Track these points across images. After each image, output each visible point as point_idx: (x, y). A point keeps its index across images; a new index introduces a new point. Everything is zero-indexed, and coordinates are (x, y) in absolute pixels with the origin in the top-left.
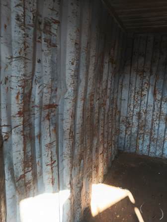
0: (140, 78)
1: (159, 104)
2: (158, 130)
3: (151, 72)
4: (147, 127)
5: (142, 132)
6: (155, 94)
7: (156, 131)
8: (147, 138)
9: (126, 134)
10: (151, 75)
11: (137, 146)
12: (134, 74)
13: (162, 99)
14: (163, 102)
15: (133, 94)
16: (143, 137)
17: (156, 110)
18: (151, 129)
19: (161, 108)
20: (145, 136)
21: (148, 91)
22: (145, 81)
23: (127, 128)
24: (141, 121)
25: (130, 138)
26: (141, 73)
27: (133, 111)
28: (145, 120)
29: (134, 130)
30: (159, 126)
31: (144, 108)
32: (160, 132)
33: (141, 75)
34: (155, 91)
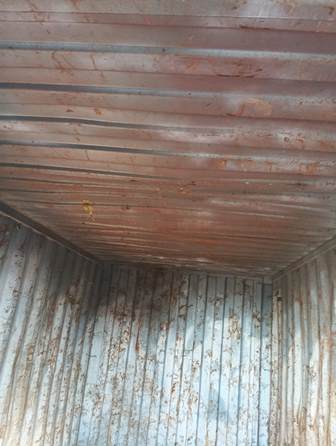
0: (118, 323)
1: (143, 364)
2: (141, 406)
3: (133, 316)
4: (125, 402)
5: (116, 411)
6: (137, 348)
7: (138, 409)
8: (124, 421)
9: (93, 415)
10: (133, 320)
11: (109, 438)
12: (110, 318)
13: (146, 356)
14: (148, 362)
15: (108, 348)
16: (119, 420)
17: (138, 374)
18: (131, 405)
19: (145, 370)
20: (122, 418)
21: (129, 343)
22: (125, 328)
23: (96, 404)
24: (116, 392)
25: (100, 421)
26: (120, 316)
27: (106, 375)
28: (124, 390)
29: (107, 407)
30: (142, 400)
31: (122, 371)
32: (144, 410)
33: (119, 319)
34: (137, 344)
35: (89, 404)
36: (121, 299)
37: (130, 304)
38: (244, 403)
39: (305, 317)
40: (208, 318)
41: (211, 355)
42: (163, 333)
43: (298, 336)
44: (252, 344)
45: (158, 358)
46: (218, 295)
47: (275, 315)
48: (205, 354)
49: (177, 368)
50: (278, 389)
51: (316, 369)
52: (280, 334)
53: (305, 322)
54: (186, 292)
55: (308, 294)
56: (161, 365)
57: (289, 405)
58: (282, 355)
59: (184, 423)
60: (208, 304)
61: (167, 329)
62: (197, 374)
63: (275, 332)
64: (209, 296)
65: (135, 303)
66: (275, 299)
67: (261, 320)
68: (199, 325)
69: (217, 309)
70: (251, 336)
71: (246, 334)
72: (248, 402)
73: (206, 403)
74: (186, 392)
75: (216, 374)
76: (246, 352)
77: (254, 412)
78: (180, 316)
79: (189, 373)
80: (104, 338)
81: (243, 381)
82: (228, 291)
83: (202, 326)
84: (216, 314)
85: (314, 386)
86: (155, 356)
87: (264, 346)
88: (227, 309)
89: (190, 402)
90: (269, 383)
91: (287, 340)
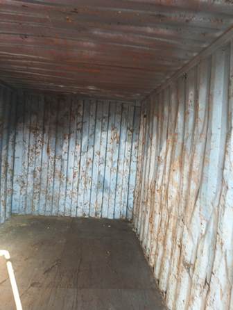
0: (33, 135)
1: (53, 162)
2: (53, 187)
3: (44, 130)
4: (42, 185)
5: (37, 191)
6: (48, 152)
7: (51, 189)
8: (43, 196)
9: (21, 194)
10: (44, 133)
11: (33, 207)
12: (27, 131)
13: (55, 156)
14: (57, 160)
15: (27, 152)
16: (39, 196)
17: (50, 168)
18: (47, 187)
19: (55, 165)
20: (41, 195)
21: (42, 149)
22: (38, 138)
23: (22, 187)
24: (36, 180)
25: (26, 198)
26: (34, 130)
27: (28, 170)
28: (41, 178)
29: (30, 189)
30: (54, 183)
31: (39, 166)
32: (55, 189)
33: (34, 132)
34: (48, 149)
35: (17, 187)
36: (34, 118)
37: (41, 121)
38: (120, 182)
39: (160, 126)
40: (97, 130)
41: (99, 154)
42: (67, 141)
43: (154, 139)
44: (126, 146)
45: (63, 157)
46: (105, 115)
47: (142, 127)
48: (95, 154)
49: (76, 163)
50: (140, 172)
51: (163, 158)
52: (144, 139)
53: (159, 129)
54: (81, 113)
55: (163, 110)
56: (66, 162)
57: (146, 180)
58: (144, 152)
59: (82, 195)
60: (97, 120)
61: (69, 138)
62: (90, 166)
63: (141, 137)
64: (98, 115)
65: (45, 120)
66: (142, 116)
67: (132, 131)
68: (91, 135)
69: (103, 124)
70: (126, 141)
71: (122, 141)
72: (123, 181)
73: (96, 183)
74: (83, 178)
75: (103, 166)
76: (122, 151)
77: (125, 186)
78: (78, 130)
79: (85, 166)
80: (23, 145)
81: (120, 169)
82: (111, 112)
83: (93, 136)
84: (102, 128)
85: (161, 168)
86: (61, 157)
87: (134, 147)
88: (110, 124)
89: (85, 183)
90: (135, 169)
91: (148, 142)
